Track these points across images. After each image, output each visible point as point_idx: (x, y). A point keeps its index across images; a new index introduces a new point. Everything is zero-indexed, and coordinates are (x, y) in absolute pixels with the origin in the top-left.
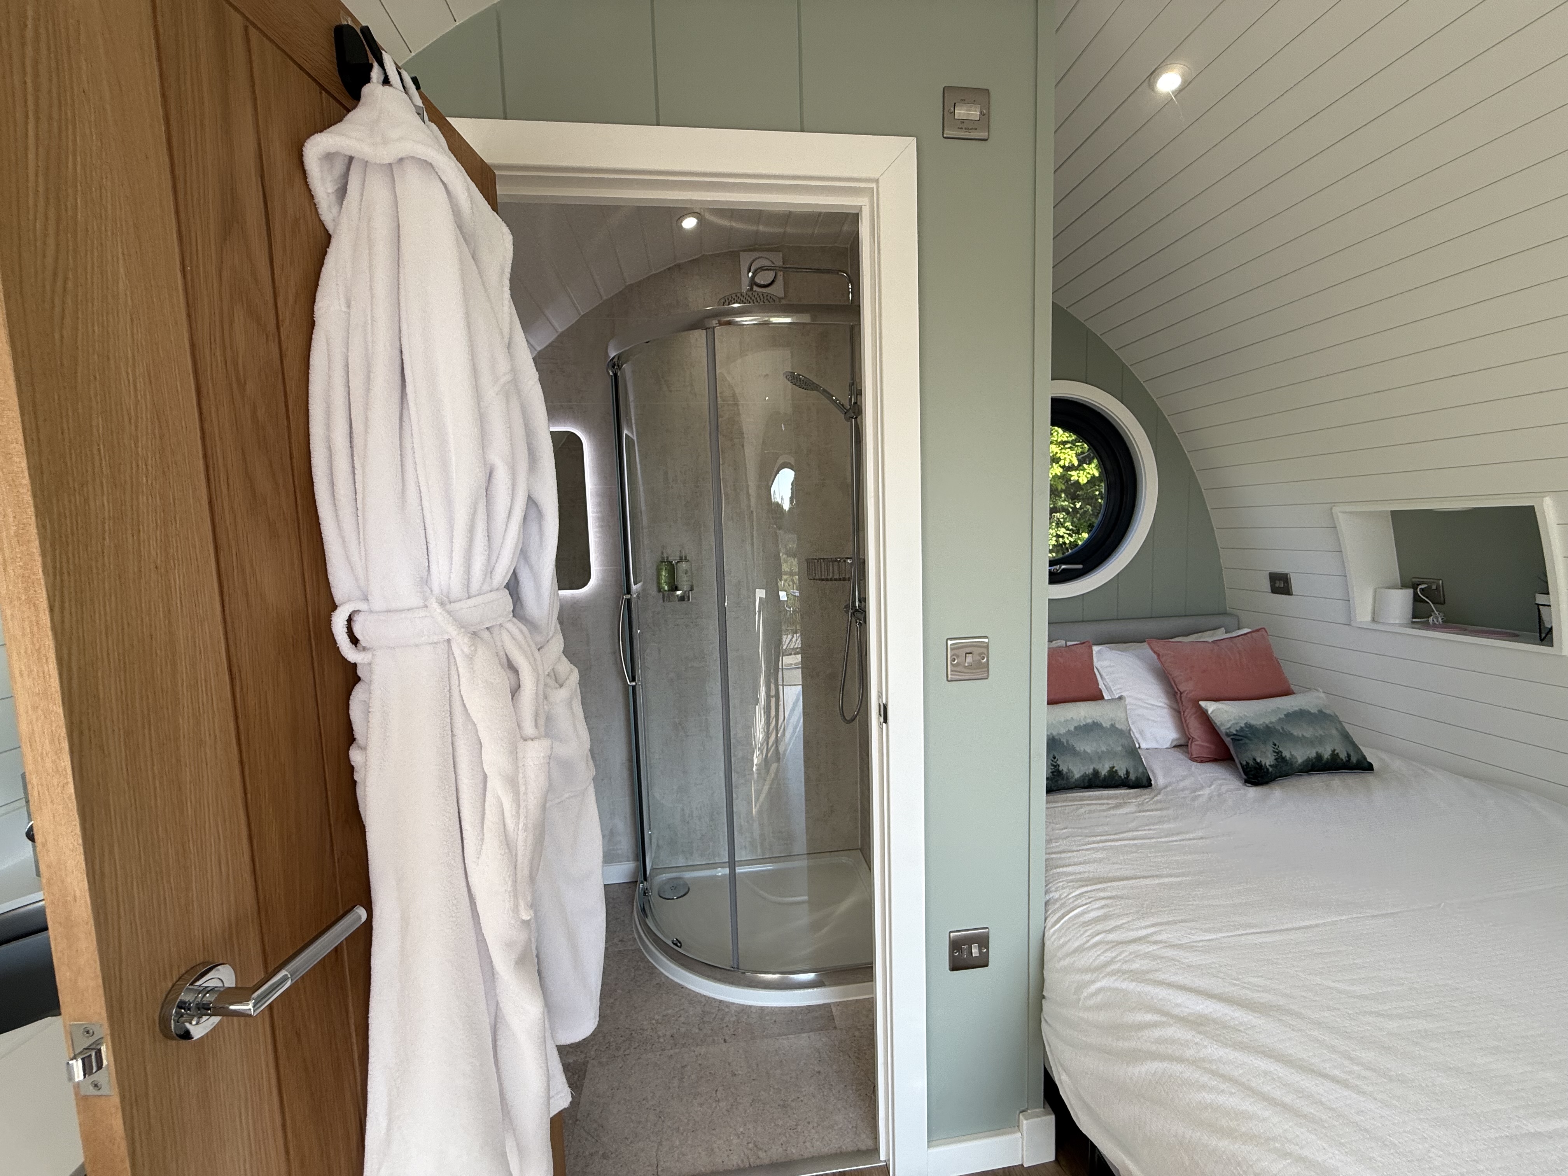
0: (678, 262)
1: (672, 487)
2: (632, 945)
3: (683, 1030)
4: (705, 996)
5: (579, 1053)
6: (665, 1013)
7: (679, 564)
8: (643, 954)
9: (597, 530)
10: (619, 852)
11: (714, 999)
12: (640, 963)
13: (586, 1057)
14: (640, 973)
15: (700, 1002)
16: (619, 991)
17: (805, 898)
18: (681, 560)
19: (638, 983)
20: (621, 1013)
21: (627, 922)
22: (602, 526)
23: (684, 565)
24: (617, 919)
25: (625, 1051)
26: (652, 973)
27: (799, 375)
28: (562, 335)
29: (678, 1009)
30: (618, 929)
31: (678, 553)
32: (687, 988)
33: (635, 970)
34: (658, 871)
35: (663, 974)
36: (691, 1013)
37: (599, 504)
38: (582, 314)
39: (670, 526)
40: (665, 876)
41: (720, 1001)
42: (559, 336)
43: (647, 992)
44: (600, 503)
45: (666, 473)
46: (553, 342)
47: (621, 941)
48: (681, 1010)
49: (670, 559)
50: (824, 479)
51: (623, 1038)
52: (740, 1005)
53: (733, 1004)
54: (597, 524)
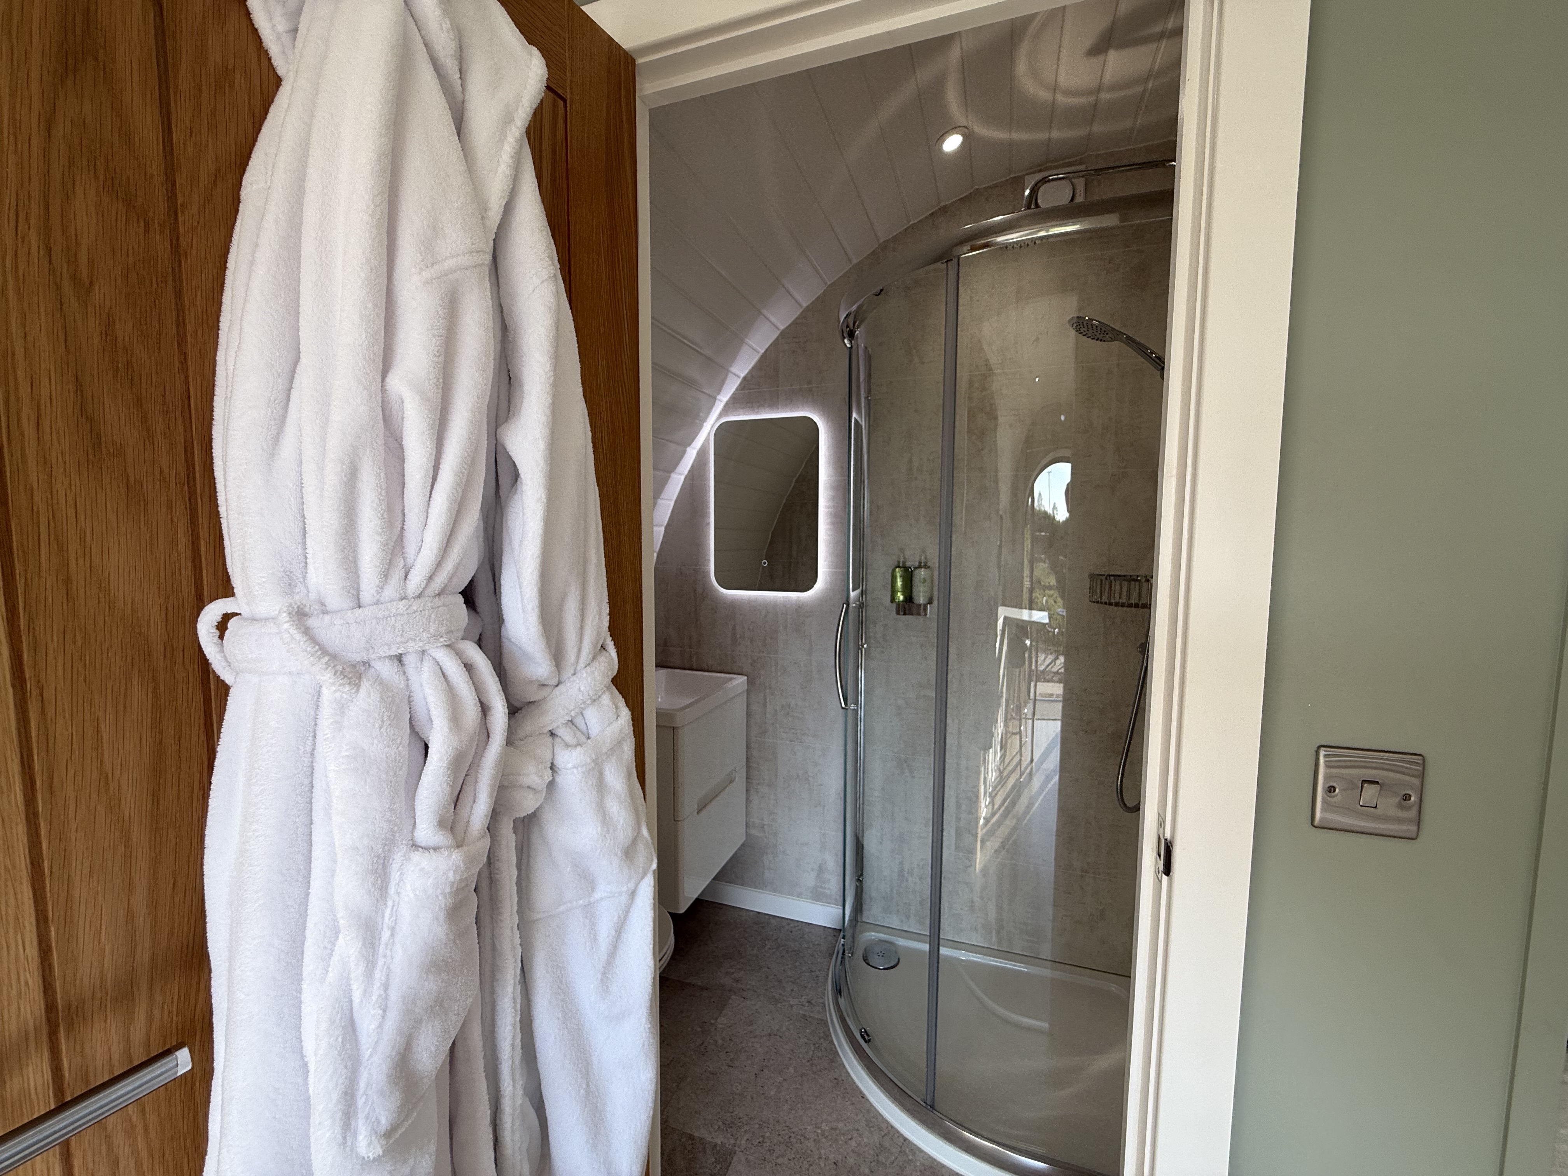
0: (943, 204)
1: (916, 479)
2: (819, 1013)
3: (851, 1161)
4: (887, 1122)
5: (729, 1135)
6: (834, 1125)
7: (918, 571)
8: (829, 1030)
9: (828, 527)
10: (828, 892)
11: (898, 1132)
12: (822, 1040)
13: (734, 1145)
14: (820, 1054)
15: (880, 1130)
16: (791, 1070)
17: (1045, 1025)
18: (920, 567)
19: (814, 1068)
20: (786, 1101)
21: (821, 979)
22: (833, 523)
23: (922, 573)
24: (812, 971)
25: (778, 1157)
26: (832, 1061)
27: (1091, 320)
28: (807, 309)
29: (850, 1127)
30: (810, 986)
31: (917, 559)
32: (867, 1100)
33: (815, 1048)
34: (869, 926)
35: (844, 1067)
36: (866, 1140)
37: (833, 498)
38: (829, 283)
39: (911, 526)
40: (874, 935)
41: (905, 1139)
42: (803, 311)
43: (821, 1086)
44: (834, 496)
45: (910, 461)
46: (797, 319)
47: (809, 1002)
48: (854, 1129)
49: (908, 564)
50: (1125, 468)
51: (780, 1138)
52: (930, 1157)
53: (921, 1151)
54: (829, 521)
